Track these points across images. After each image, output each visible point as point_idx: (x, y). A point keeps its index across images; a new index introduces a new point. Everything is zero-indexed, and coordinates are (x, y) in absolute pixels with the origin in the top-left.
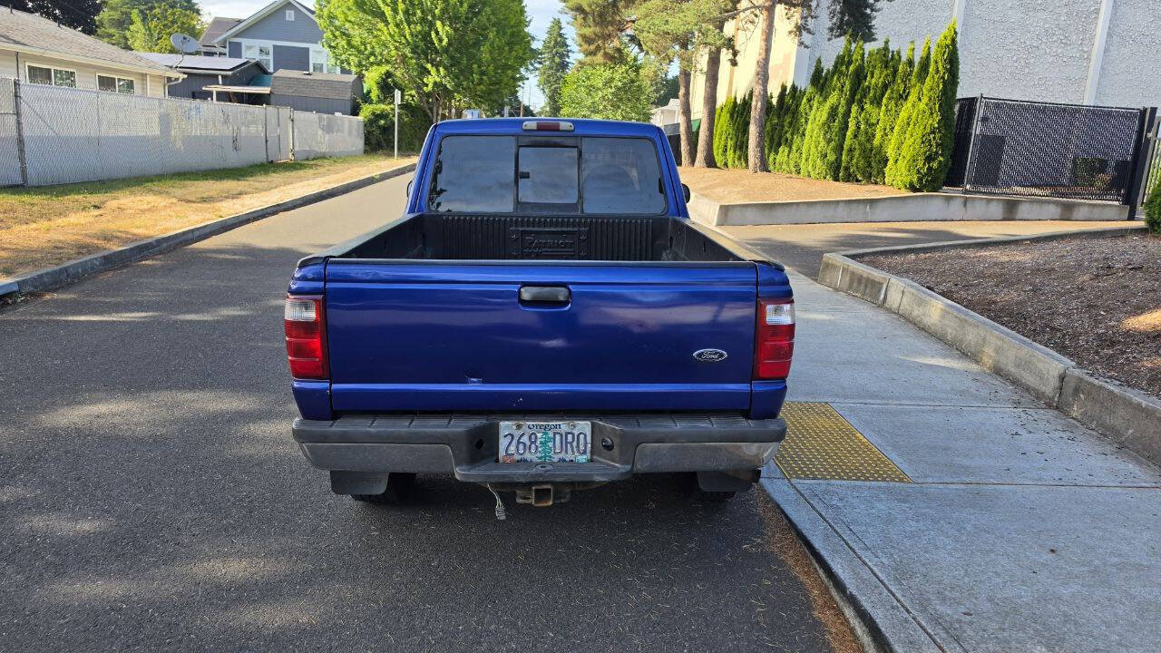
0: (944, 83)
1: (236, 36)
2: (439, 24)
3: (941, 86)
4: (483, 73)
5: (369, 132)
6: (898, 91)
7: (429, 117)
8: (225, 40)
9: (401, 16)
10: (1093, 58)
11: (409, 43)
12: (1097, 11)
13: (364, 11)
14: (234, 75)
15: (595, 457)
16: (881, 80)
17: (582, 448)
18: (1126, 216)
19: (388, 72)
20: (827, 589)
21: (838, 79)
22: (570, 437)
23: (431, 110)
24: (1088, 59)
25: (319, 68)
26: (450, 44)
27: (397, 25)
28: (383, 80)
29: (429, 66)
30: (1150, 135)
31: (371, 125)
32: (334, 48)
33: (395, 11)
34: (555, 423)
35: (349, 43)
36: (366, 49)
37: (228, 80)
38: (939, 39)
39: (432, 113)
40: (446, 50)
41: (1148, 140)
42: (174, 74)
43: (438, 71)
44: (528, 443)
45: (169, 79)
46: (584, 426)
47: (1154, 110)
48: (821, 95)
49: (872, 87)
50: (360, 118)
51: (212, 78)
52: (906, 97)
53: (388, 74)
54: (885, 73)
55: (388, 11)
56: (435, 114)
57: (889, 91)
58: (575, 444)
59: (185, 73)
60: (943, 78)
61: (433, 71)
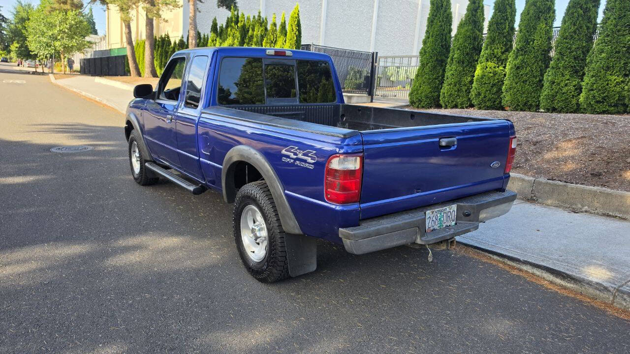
0: (296, 36)
3: (295, 38)
6: (270, 39)
10: (322, 27)
12: (321, 4)
15: (457, 222)
16: (259, 33)
17: (453, 218)
18: (370, 101)
20: (504, 262)
21: (231, 30)
22: (449, 213)
24: (320, 27)
30: (376, 64)
34: (444, 208)
38: (291, 13)
41: (376, 66)
44: (435, 220)
46: (454, 207)
47: (377, 53)
48: (220, 39)
49: (254, 36)
52: (275, 42)
54: (261, 29)
57: (265, 39)
58: (451, 217)
60: (295, 34)
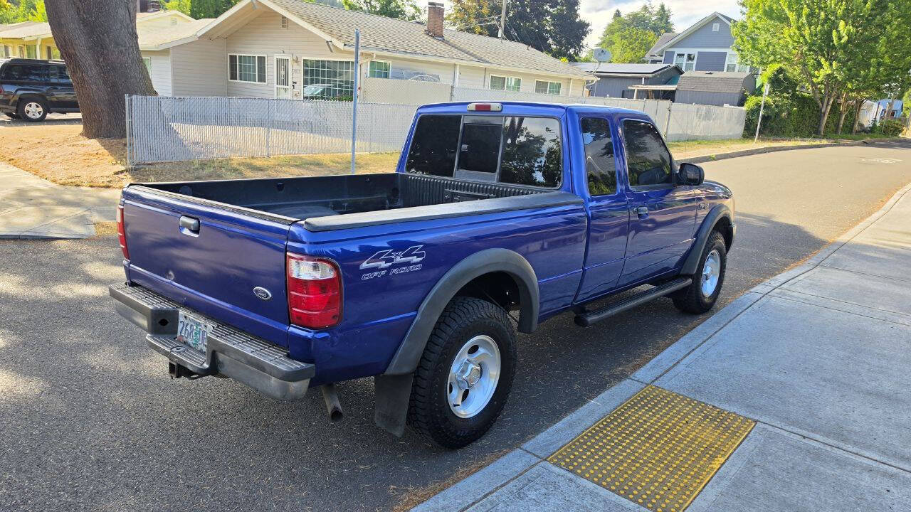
1: (672, 46)
2: (842, 23)
4: (879, 64)
5: (749, 120)
7: (818, 107)
8: (662, 51)
9: (804, 20)
11: (806, 43)
13: (771, 18)
14: (653, 77)
19: (781, 68)
23: (822, 101)
25: (732, 68)
26: (849, 41)
27: (799, 28)
28: (775, 75)
29: (823, 60)
31: (753, 114)
32: (742, 51)
33: (799, 16)
35: (753, 47)
36: (768, 50)
37: (649, 81)
39: (823, 104)
40: (844, 47)
42: (591, 78)
43: (831, 65)
45: (588, 82)
50: (744, 108)
51: (637, 80)
53: (780, 71)
55: (792, 16)
56: (825, 105)
59: (599, 77)
61: (825, 64)
